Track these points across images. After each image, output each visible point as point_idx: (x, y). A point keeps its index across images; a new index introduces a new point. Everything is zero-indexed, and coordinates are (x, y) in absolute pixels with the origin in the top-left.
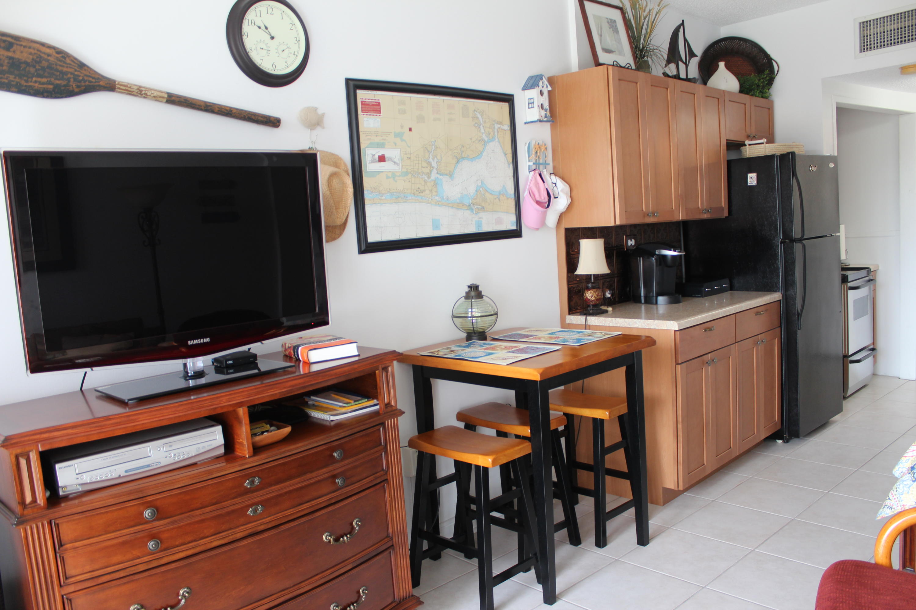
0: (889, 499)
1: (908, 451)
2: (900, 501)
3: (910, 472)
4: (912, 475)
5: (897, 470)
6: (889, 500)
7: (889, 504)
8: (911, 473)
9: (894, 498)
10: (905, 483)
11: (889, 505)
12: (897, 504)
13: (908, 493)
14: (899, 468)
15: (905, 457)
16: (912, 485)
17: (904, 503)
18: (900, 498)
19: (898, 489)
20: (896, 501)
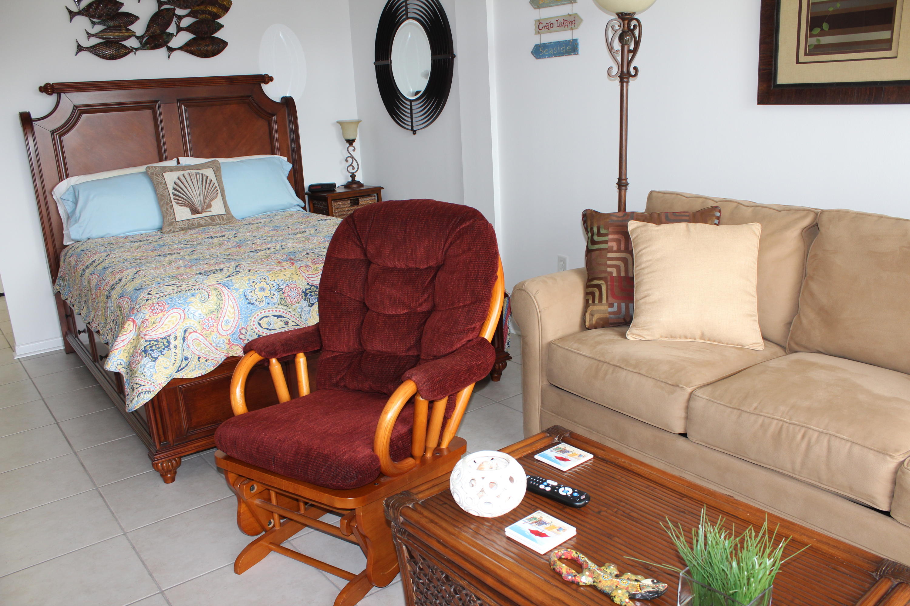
0: (141, 385)
1: (116, 343)
2: (155, 382)
3: (145, 355)
4: (150, 357)
5: (111, 365)
6: (142, 387)
7: (144, 390)
8: (148, 356)
9: (146, 383)
10: (147, 366)
11: (146, 391)
12: (154, 386)
13: (156, 372)
14: (113, 362)
15: (116, 349)
16: (155, 365)
17: (159, 382)
18: (153, 379)
19: (144, 374)
20: (151, 384)
